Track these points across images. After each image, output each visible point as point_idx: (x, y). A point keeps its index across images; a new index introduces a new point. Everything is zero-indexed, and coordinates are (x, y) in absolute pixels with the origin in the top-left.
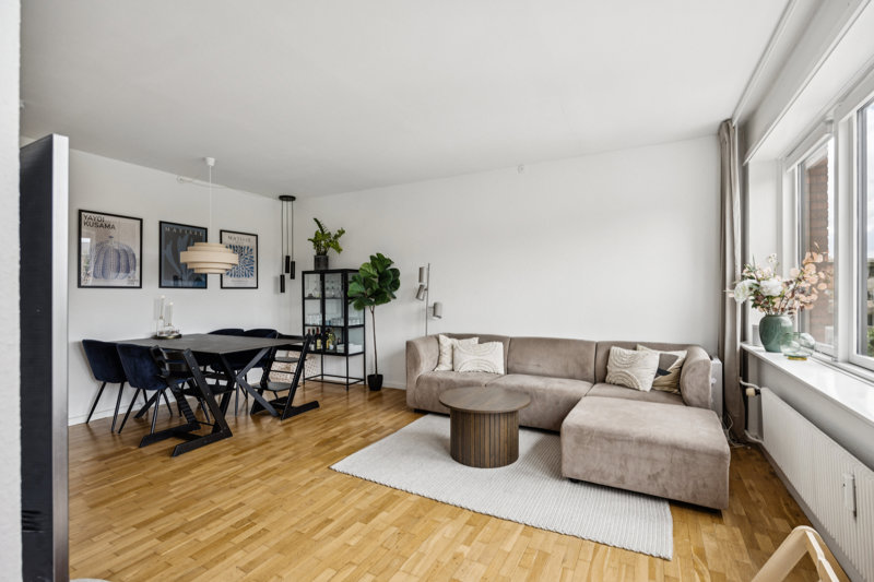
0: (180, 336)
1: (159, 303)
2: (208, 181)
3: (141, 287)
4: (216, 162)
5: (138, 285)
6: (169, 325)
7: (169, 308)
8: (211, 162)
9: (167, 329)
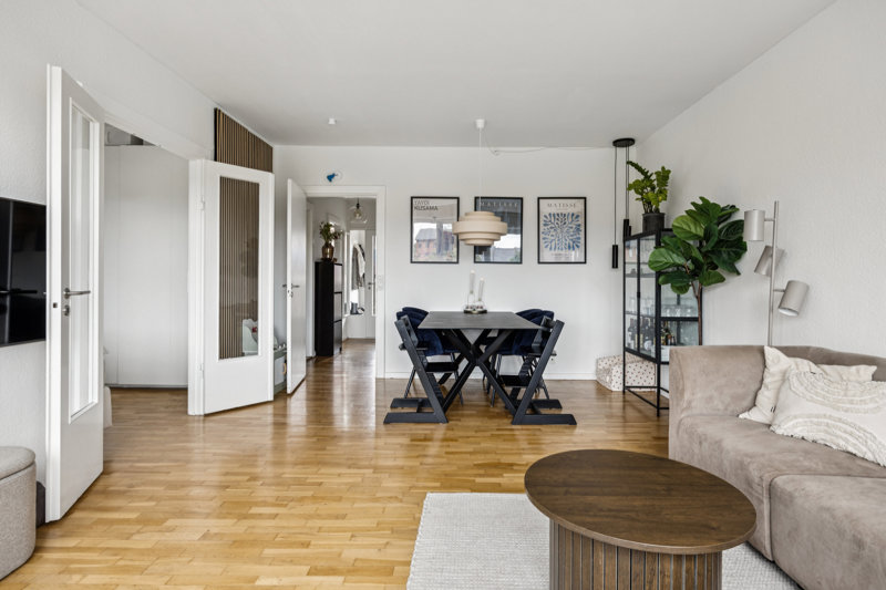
0: (485, 312)
1: (473, 278)
2: (478, 146)
3: (457, 262)
4: (486, 123)
5: (455, 260)
6: (480, 300)
7: (482, 284)
8: (480, 123)
9: (477, 304)
